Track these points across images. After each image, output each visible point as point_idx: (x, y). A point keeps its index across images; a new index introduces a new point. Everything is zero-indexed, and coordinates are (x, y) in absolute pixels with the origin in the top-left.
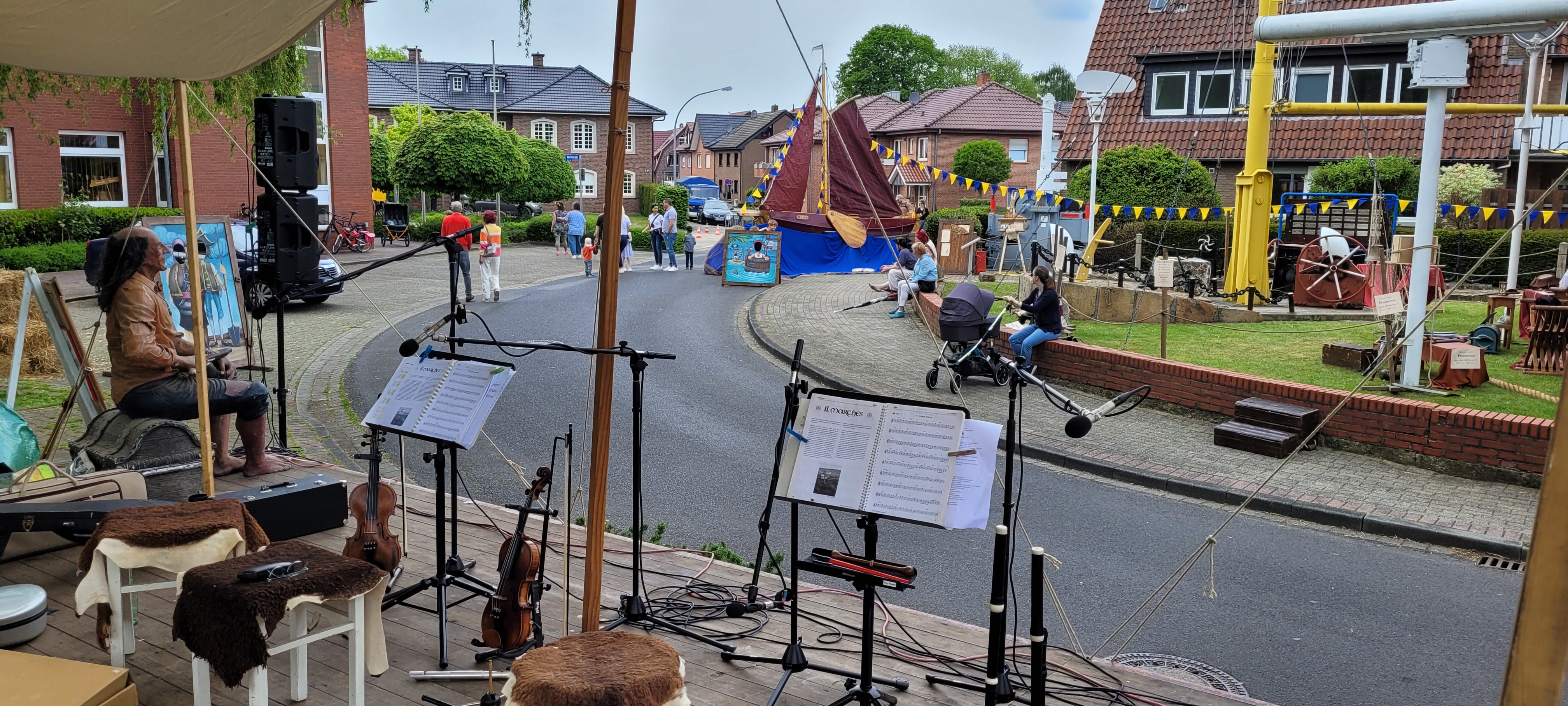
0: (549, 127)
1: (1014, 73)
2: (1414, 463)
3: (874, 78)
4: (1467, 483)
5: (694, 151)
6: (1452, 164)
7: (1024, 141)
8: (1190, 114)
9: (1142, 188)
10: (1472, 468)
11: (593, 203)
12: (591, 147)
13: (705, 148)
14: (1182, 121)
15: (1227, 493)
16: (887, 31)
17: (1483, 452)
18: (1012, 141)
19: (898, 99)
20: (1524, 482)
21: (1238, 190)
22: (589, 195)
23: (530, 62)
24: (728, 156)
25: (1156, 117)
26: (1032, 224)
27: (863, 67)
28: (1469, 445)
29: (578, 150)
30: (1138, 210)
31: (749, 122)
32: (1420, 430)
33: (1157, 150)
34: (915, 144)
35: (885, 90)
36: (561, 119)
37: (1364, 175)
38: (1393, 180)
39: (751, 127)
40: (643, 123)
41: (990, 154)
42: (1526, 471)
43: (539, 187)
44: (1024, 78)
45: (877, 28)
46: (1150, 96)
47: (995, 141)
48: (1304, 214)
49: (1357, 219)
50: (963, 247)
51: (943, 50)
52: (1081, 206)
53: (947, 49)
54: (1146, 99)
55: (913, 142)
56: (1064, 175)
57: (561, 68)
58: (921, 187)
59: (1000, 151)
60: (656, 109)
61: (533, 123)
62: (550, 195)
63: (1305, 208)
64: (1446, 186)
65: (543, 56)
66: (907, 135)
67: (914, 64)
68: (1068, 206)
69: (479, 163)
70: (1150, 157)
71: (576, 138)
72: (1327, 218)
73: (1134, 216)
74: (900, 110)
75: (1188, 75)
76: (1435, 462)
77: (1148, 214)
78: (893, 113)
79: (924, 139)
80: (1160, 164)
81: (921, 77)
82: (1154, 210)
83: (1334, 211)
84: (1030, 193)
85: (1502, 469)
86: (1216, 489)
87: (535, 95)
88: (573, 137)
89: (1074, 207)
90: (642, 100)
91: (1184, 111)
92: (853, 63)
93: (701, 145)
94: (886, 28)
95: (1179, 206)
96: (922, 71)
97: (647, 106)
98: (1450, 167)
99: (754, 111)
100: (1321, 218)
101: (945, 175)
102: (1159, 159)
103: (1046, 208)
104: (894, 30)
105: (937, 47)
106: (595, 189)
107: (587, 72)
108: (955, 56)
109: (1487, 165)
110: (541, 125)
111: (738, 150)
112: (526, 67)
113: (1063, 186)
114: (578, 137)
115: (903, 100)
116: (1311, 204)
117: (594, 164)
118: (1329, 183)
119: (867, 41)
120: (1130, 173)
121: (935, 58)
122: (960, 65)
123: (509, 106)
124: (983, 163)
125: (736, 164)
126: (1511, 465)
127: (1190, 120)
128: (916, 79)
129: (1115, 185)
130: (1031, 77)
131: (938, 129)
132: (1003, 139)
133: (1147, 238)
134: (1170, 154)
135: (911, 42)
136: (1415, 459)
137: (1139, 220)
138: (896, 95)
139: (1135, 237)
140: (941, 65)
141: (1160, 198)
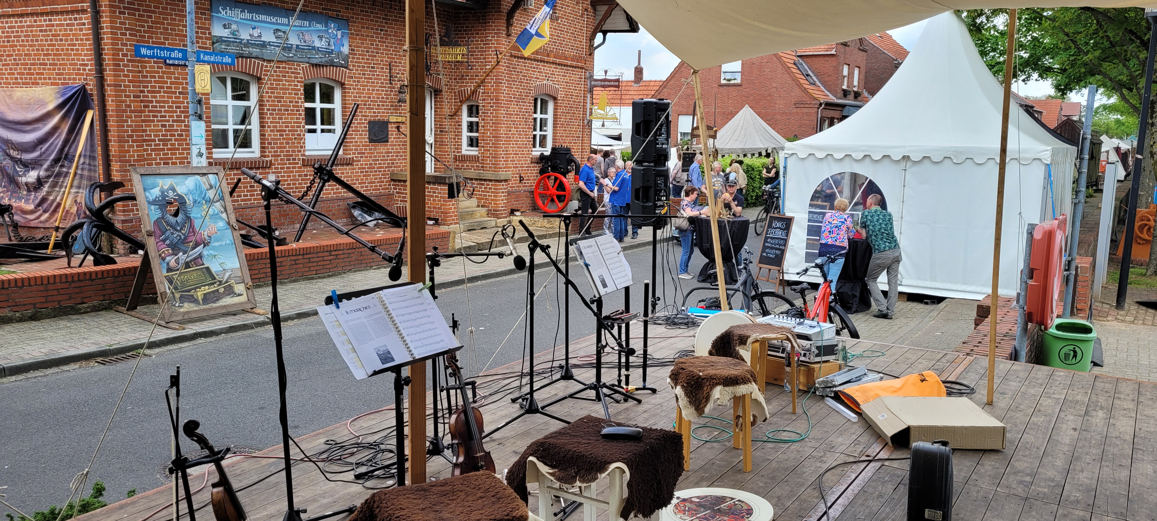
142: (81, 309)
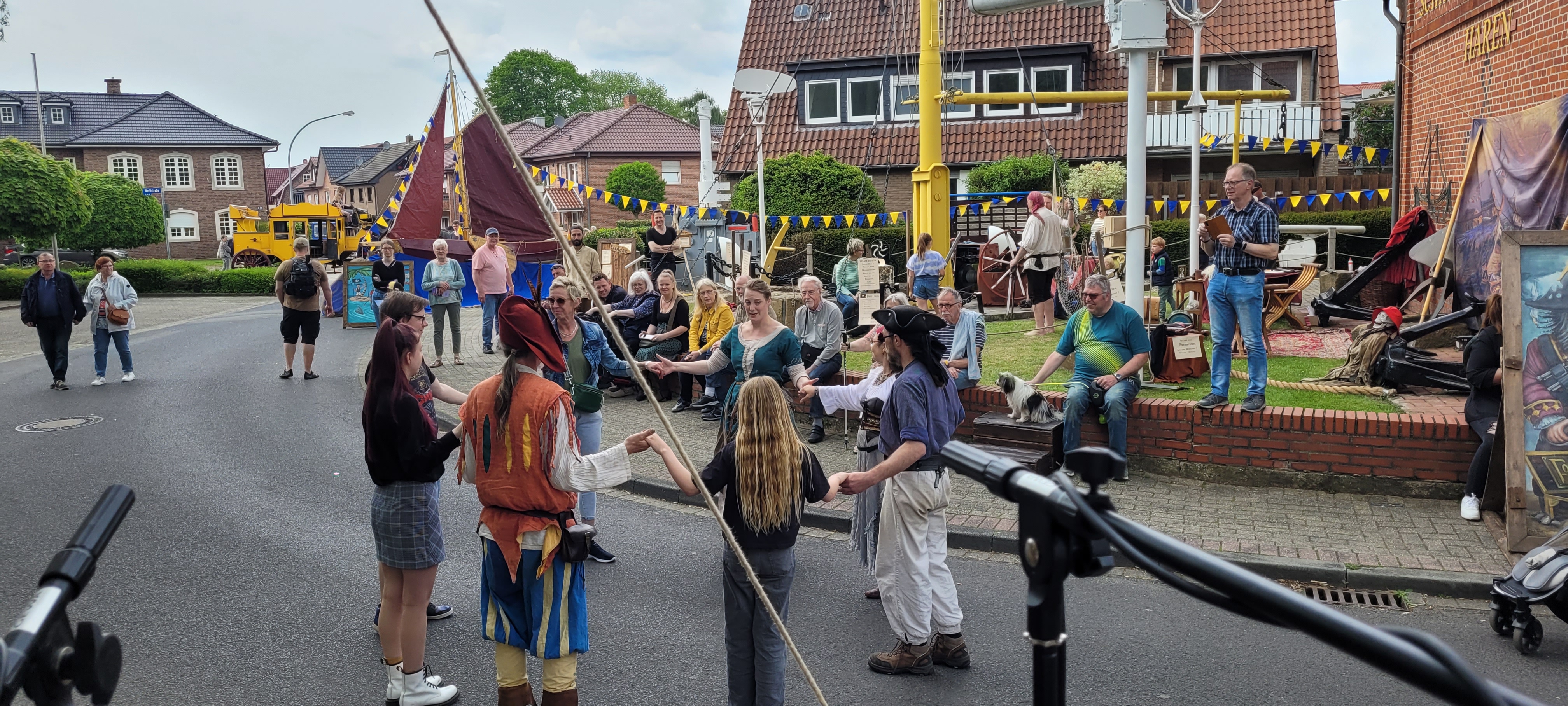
0: (132, 163)
1: (659, 98)
2: (1178, 473)
3: (516, 104)
4: (1241, 492)
5: (321, 188)
6: (1089, 162)
7: (676, 163)
8: (844, 122)
9: (807, 196)
10: (1244, 473)
11: (195, 248)
12: (188, 184)
13: (333, 183)
14: (837, 129)
15: (992, 538)
16: (525, 55)
17: (1254, 453)
18: (665, 163)
19: (543, 125)
20: (1301, 484)
21: (915, 186)
22: (190, 238)
23: (103, 89)
24: (361, 191)
25: (811, 126)
26: (697, 239)
27: (503, 94)
28: (1238, 447)
29: (172, 188)
30: (805, 220)
31: (382, 154)
32: (1182, 435)
33: (818, 157)
34: (564, 170)
35: (529, 116)
36: (148, 153)
37: (1017, 174)
38: (1043, 178)
39: (383, 161)
40: (252, 155)
41: (643, 176)
42: (1302, 471)
43: (119, 230)
44: (669, 102)
45: (515, 53)
46: (804, 105)
47: (645, 163)
48: (967, 215)
49: (1016, 218)
50: (626, 267)
51: (585, 75)
52: (747, 218)
53: (589, 74)
54: (800, 108)
55: (562, 166)
56: (727, 186)
57: (143, 95)
58: (574, 214)
59: (653, 172)
60: (267, 139)
61: (110, 159)
62: (133, 239)
63: (967, 209)
64: (1086, 183)
65: (119, 81)
66: (555, 160)
67: (557, 90)
68: (733, 218)
69: (20, 200)
70: (812, 164)
71: (168, 174)
72: (988, 218)
73: (801, 226)
74: (546, 134)
75: (838, 81)
76: (1202, 469)
77: (817, 223)
78: (539, 139)
79: (574, 164)
80: (823, 171)
81: (564, 103)
82: (822, 219)
83: (995, 211)
84: (693, 211)
85: (1276, 471)
86: (978, 534)
87: (111, 126)
88: (164, 173)
89: (741, 219)
90: (248, 129)
91: (837, 119)
92: (492, 89)
93: (328, 180)
94: (524, 53)
95: (845, 213)
96: (565, 97)
97: (255, 135)
98: (1087, 165)
99: (387, 142)
100: (983, 218)
101: (599, 194)
102: (821, 165)
103: (713, 222)
104: (533, 54)
105: (579, 72)
106: (197, 231)
107: (176, 99)
108: (598, 81)
109: (1119, 162)
110: (121, 160)
111: (372, 183)
112: (98, 94)
113: (727, 198)
114: (170, 173)
115: (548, 125)
116: (972, 206)
117: (194, 203)
118: (985, 184)
119: (505, 67)
120: (794, 181)
121: (578, 83)
122: (603, 90)
123: (77, 139)
124: (636, 186)
125: (370, 199)
126: (1286, 465)
127: (845, 128)
128: (560, 104)
129: (779, 194)
130: (675, 103)
131: (587, 153)
132: (655, 161)
133: (818, 248)
134: (831, 160)
135: (551, 68)
136: (1180, 468)
137: (807, 230)
138: (539, 121)
139: (805, 247)
140: (585, 91)
141: (825, 206)
142: (1411, 489)
